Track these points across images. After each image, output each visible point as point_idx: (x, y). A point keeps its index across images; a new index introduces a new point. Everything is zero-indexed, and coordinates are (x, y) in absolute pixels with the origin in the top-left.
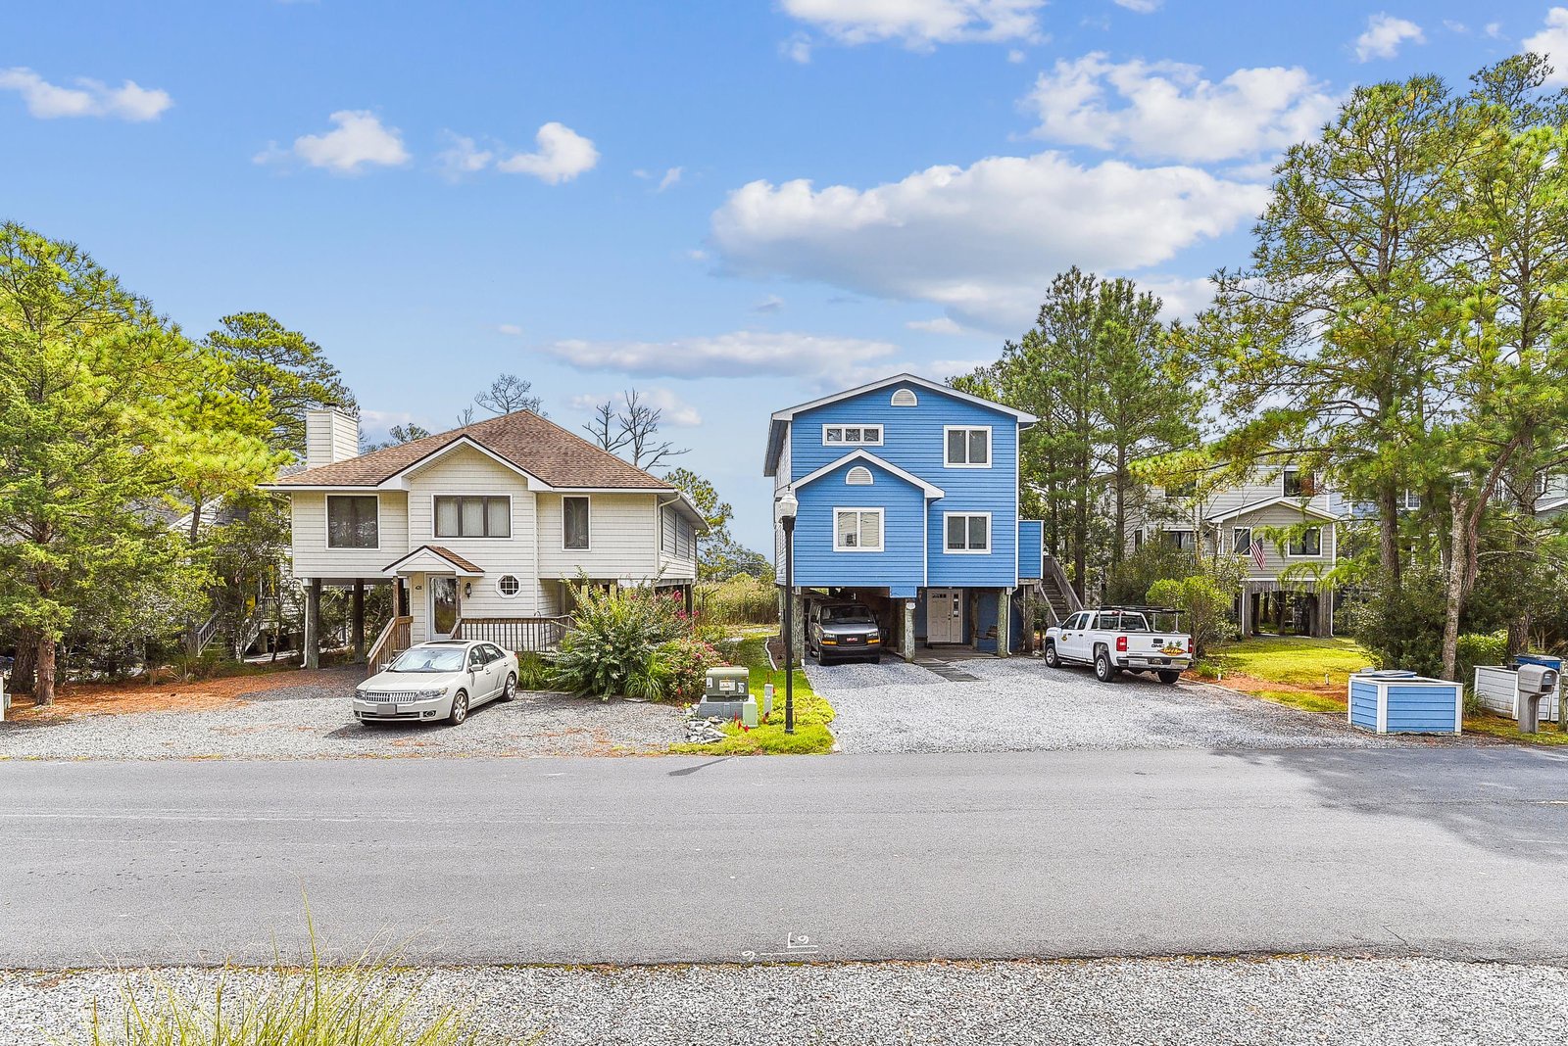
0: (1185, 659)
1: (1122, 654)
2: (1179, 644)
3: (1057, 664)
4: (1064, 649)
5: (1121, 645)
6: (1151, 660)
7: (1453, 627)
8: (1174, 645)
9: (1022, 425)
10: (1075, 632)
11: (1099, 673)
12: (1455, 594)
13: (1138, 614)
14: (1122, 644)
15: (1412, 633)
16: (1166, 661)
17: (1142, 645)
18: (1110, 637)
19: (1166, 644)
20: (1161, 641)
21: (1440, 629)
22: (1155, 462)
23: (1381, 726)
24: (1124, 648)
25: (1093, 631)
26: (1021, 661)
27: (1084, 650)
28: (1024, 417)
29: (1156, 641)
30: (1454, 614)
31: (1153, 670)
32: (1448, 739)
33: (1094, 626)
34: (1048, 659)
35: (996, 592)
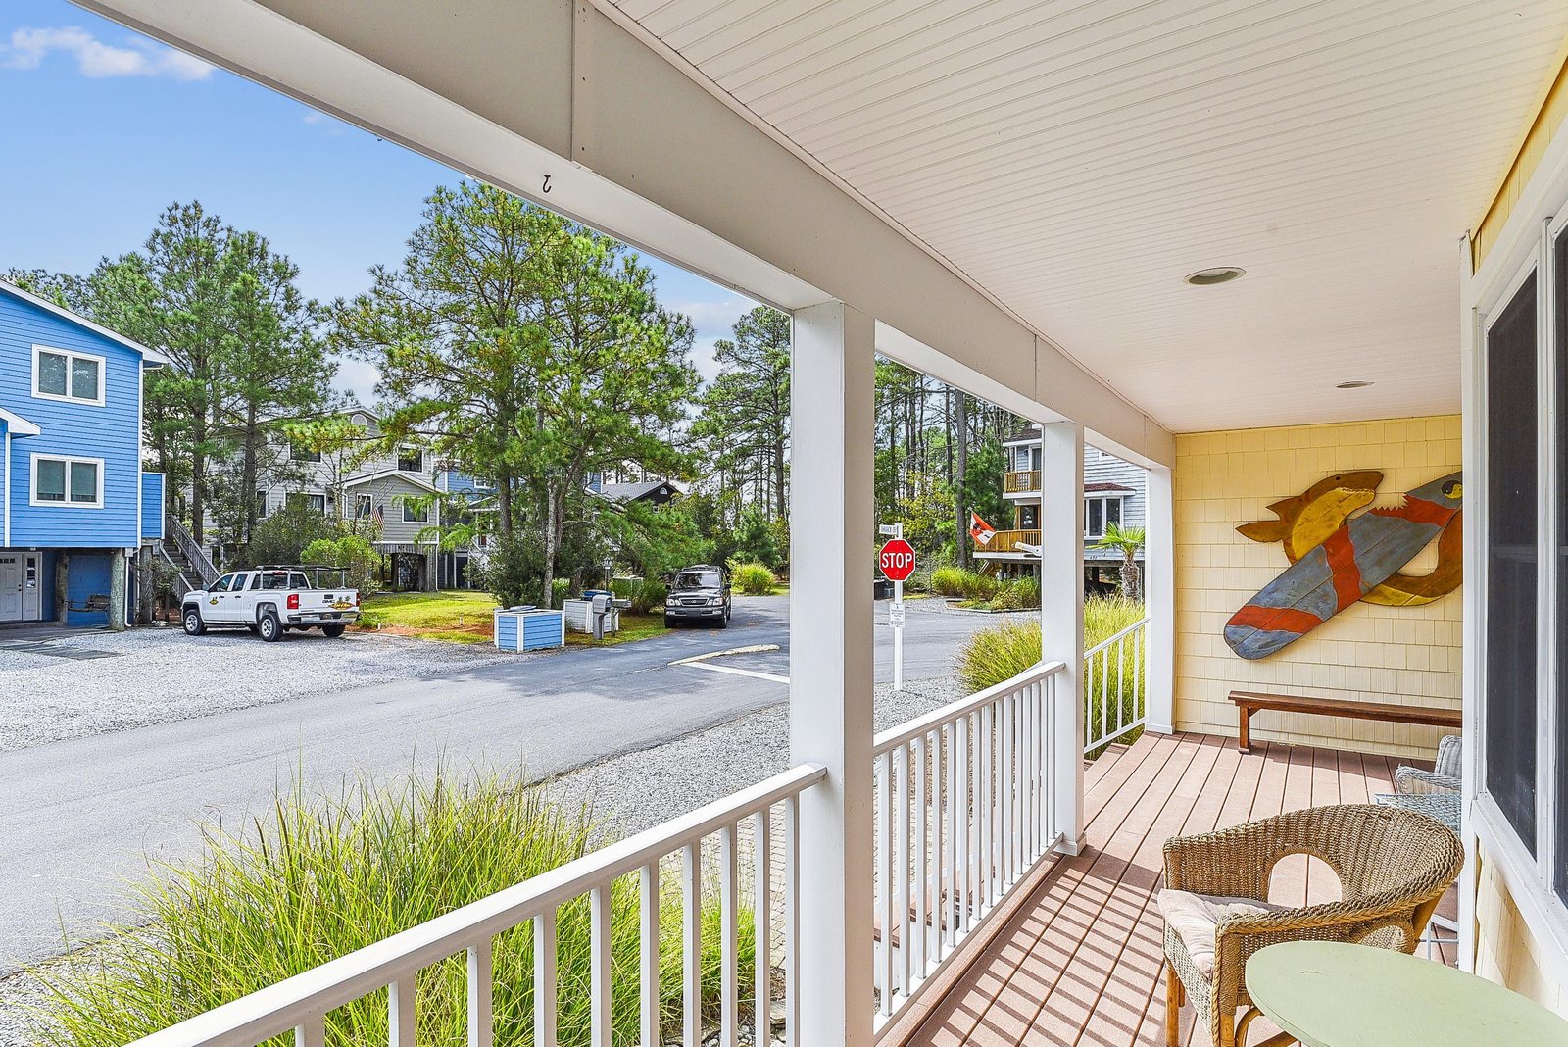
0: (354, 612)
1: (294, 612)
2: (348, 598)
3: (202, 631)
4: (208, 613)
5: (293, 603)
6: (322, 615)
7: (550, 574)
8: (344, 600)
9: (147, 363)
10: (230, 595)
11: (265, 634)
12: (550, 550)
13: (300, 573)
14: (294, 602)
15: (526, 579)
16: (337, 615)
17: (313, 602)
18: (279, 597)
19: (336, 599)
20: (332, 597)
21: (542, 575)
23: (521, 648)
24: (296, 606)
25: (255, 592)
26: (146, 632)
27: (246, 611)
28: (148, 354)
29: (327, 597)
30: (550, 564)
31: (319, 626)
32: (559, 649)
33: (255, 586)
34: (188, 627)
35: (108, 554)
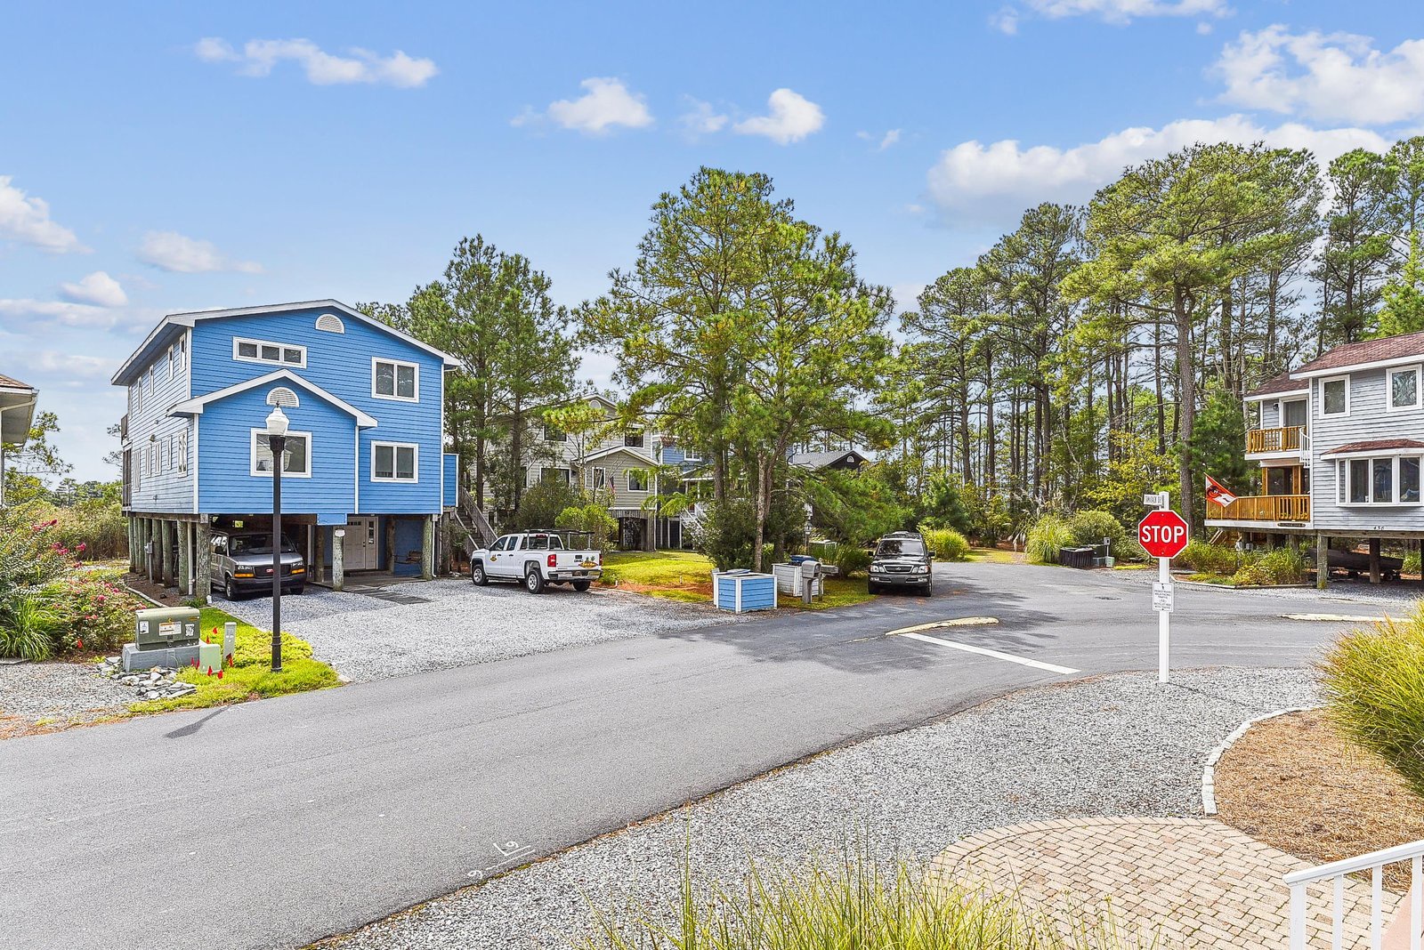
0: (597, 570)
1: (552, 569)
2: (593, 559)
3: (485, 582)
4: (490, 568)
5: (552, 562)
6: (574, 572)
7: (760, 540)
8: (590, 560)
9: (447, 367)
10: (505, 553)
11: (531, 586)
12: (761, 517)
13: (556, 536)
14: (553, 560)
15: (740, 544)
16: (585, 573)
17: (567, 560)
18: (541, 556)
19: (584, 559)
20: (580, 557)
21: (753, 540)
22: (567, 412)
23: (738, 609)
24: (554, 564)
25: (523, 552)
26: (446, 582)
27: (516, 568)
28: (449, 359)
29: (577, 557)
30: (760, 530)
31: (571, 582)
32: (773, 612)
33: (523, 547)
34: (476, 578)
35: (420, 520)
